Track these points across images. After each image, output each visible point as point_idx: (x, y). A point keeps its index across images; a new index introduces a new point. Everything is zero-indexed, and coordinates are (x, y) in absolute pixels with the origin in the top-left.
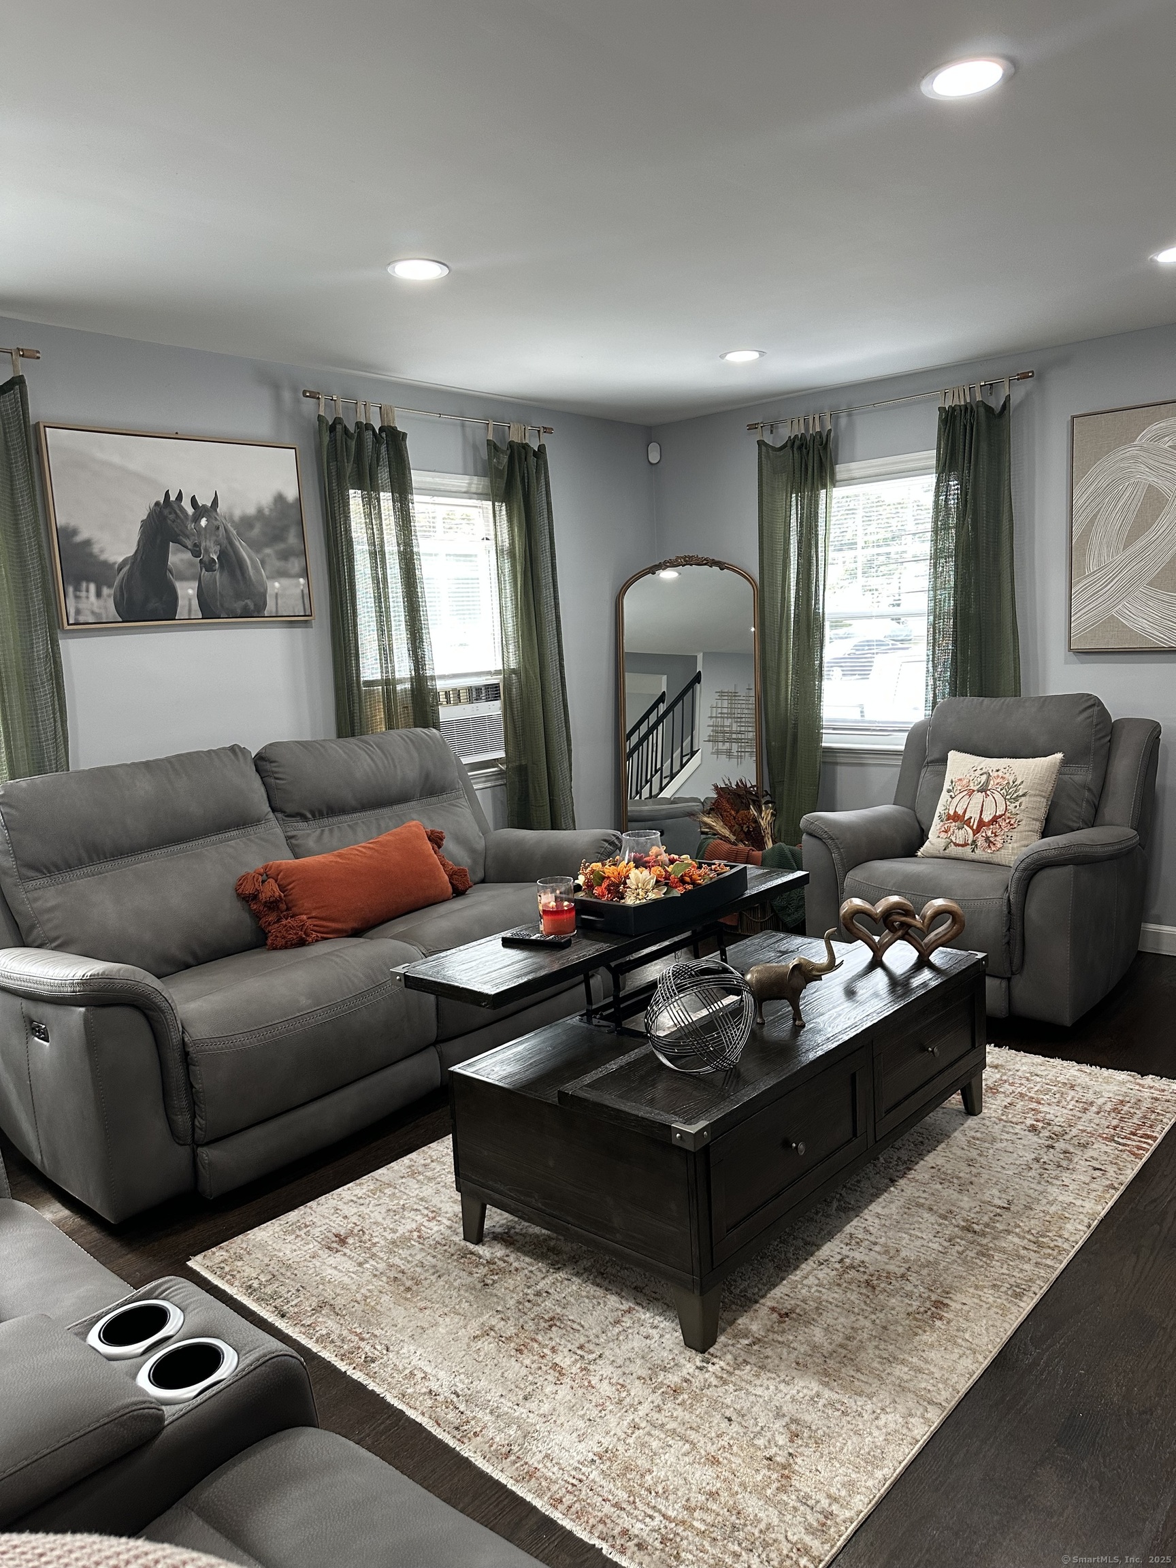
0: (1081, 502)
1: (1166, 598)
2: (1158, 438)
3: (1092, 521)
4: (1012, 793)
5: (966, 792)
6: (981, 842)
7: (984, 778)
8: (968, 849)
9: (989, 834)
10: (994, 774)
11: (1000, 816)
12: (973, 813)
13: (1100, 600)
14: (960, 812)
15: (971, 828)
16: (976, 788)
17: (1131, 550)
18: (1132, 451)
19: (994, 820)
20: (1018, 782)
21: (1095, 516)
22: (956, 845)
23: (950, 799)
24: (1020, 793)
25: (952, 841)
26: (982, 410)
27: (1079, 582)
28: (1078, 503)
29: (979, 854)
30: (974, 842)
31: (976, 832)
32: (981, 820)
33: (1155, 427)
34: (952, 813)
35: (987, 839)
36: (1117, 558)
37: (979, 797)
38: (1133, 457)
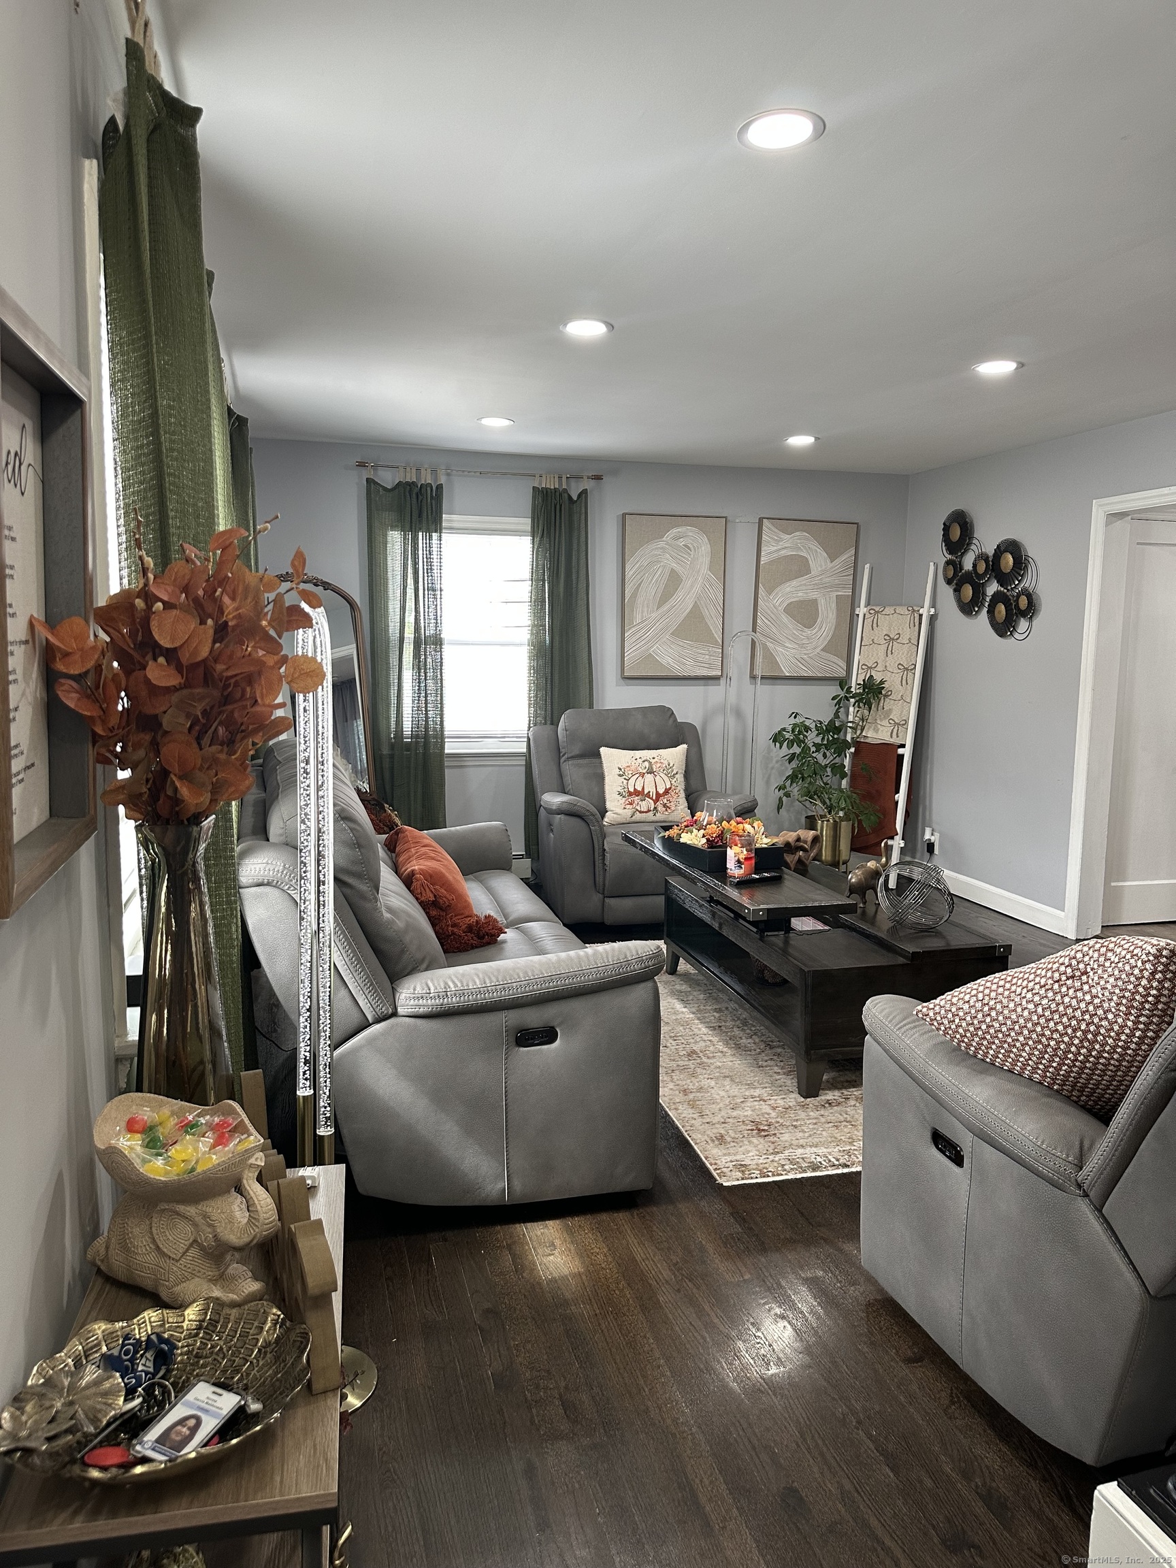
0: (631, 573)
1: (682, 644)
2: (677, 538)
3: (638, 588)
4: (669, 772)
5: (638, 775)
6: (660, 808)
7: (647, 764)
8: (651, 814)
9: (665, 801)
10: (653, 761)
11: (670, 788)
12: (650, 788)
13: (643, 642)
14: (639, 789)
15: (652, 799)
16: (644, 771)
17: (661, 611)
18: (662, 544)
19: (667, 791)
20: (671, 765)
21: (640, 584)
22: (641, 812)
23: (625, 782)
24: (675, 772)
25: (637, 810)
26: (566, 495)
27: (630, 629)
28: (629, 573)
29: (659, 817)
30: (655, 808)
31: (656, 801)
32: (657, 792)
33: (675, 530)
34: (632, 790)
35: (665, 805)
36: (654, 615)
37: (649, 777)
38: (662, 548)
